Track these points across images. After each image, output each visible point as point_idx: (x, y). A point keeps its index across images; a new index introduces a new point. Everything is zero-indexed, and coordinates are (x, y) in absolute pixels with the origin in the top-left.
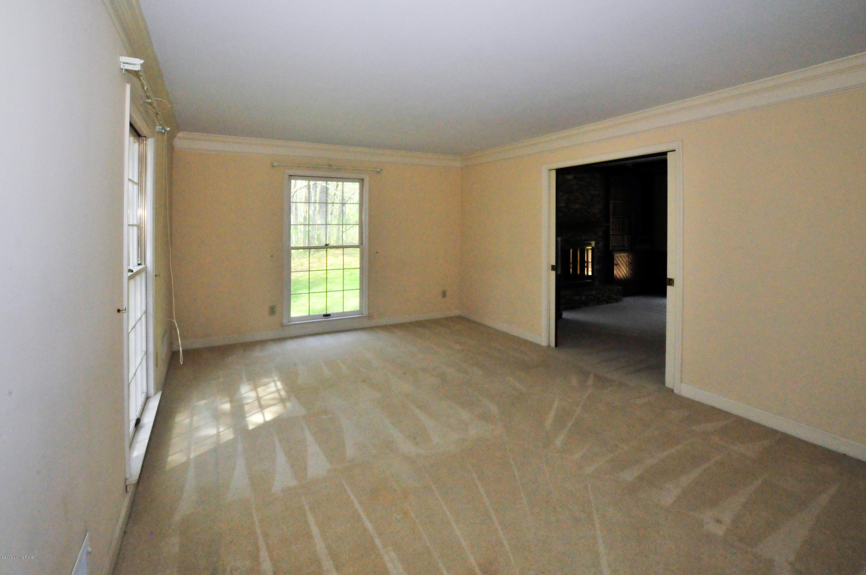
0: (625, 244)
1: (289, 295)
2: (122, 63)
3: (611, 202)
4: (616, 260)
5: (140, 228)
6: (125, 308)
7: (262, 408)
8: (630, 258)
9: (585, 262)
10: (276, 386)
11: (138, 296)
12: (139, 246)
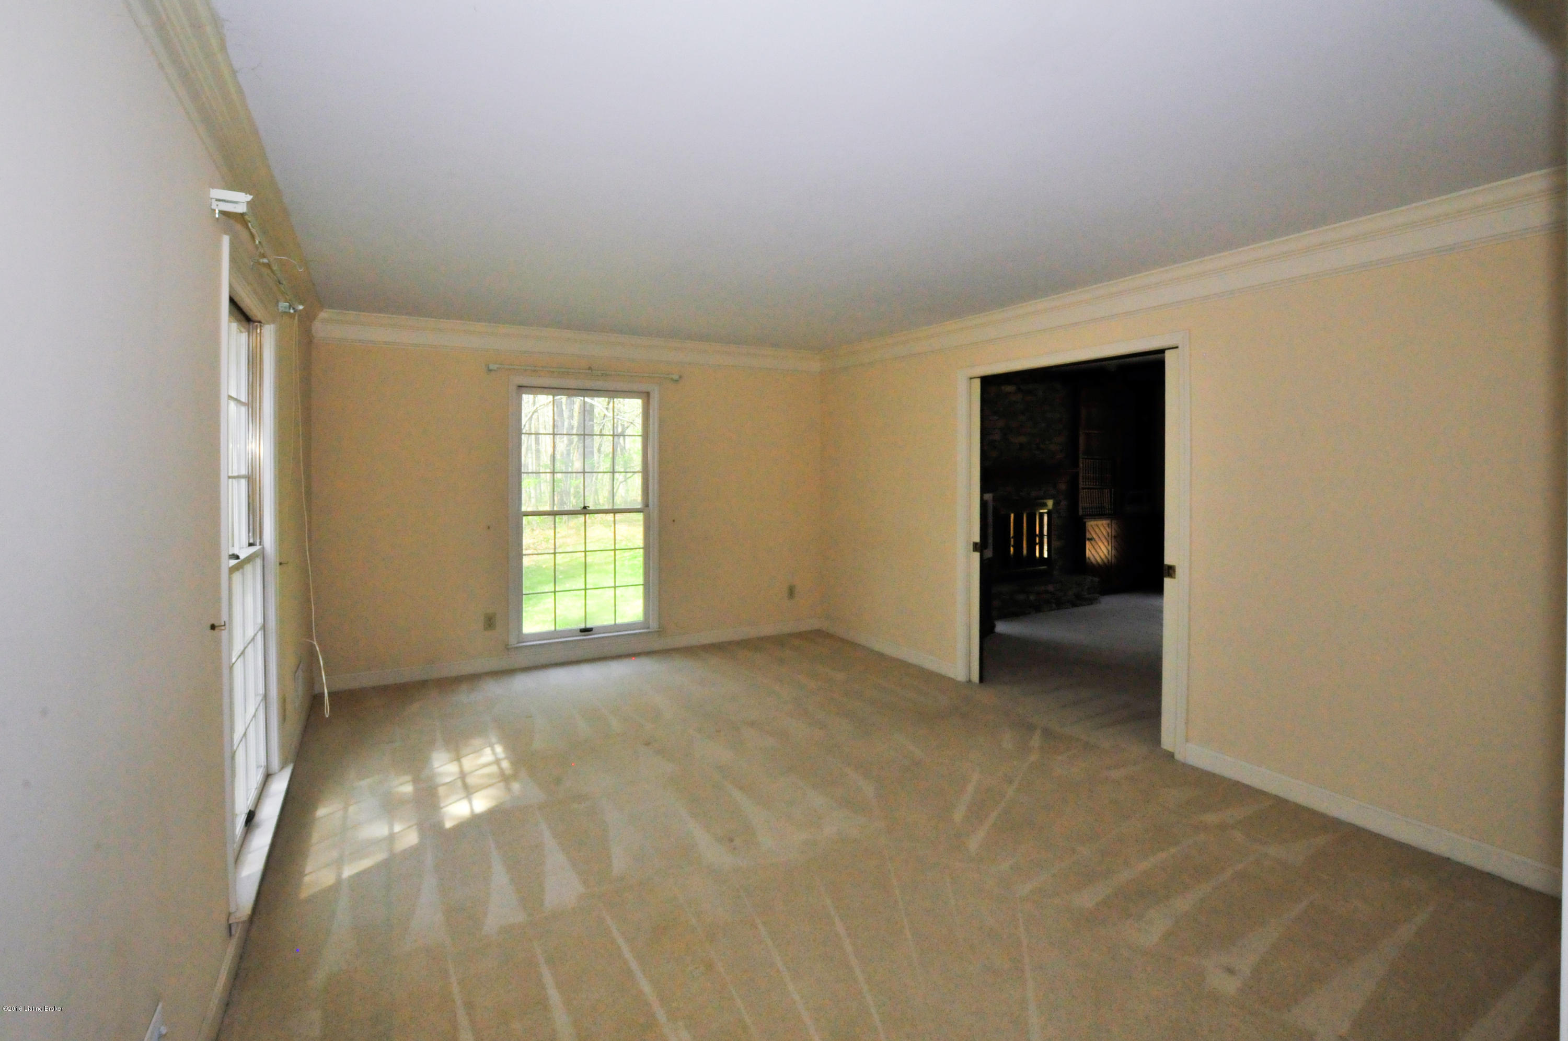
0: (1105, 504)
1: (519, 595)
2: (213, 201)
3: (1081, 432)
4: (1089, 531)
5: (252, 480)
6: (225, 622)
7: (468, 791)
8: (1113, 527)
9: (1036, 535)
10: (493, 750)
11: (249, 599)
12: (250, 512)
